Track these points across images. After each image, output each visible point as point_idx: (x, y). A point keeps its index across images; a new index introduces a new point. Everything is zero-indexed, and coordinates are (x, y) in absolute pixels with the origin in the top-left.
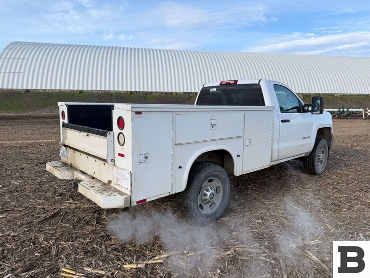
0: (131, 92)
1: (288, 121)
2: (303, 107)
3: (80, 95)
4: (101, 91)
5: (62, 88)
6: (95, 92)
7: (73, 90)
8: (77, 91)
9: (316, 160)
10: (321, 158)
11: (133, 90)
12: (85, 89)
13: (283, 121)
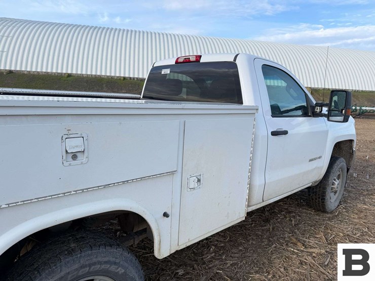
0: (124, 78)
1: (285, 133)
2: (313, 108)
3: (69, 78)
4: (92, 75)
5: (49, 71)
6: (85, 76)
7: (61, 74)
8: (65, 74)
9: (328, 190)
10: (335, 186)
11: (127, 76)
12: (74, 72)
13: (274, 134)
